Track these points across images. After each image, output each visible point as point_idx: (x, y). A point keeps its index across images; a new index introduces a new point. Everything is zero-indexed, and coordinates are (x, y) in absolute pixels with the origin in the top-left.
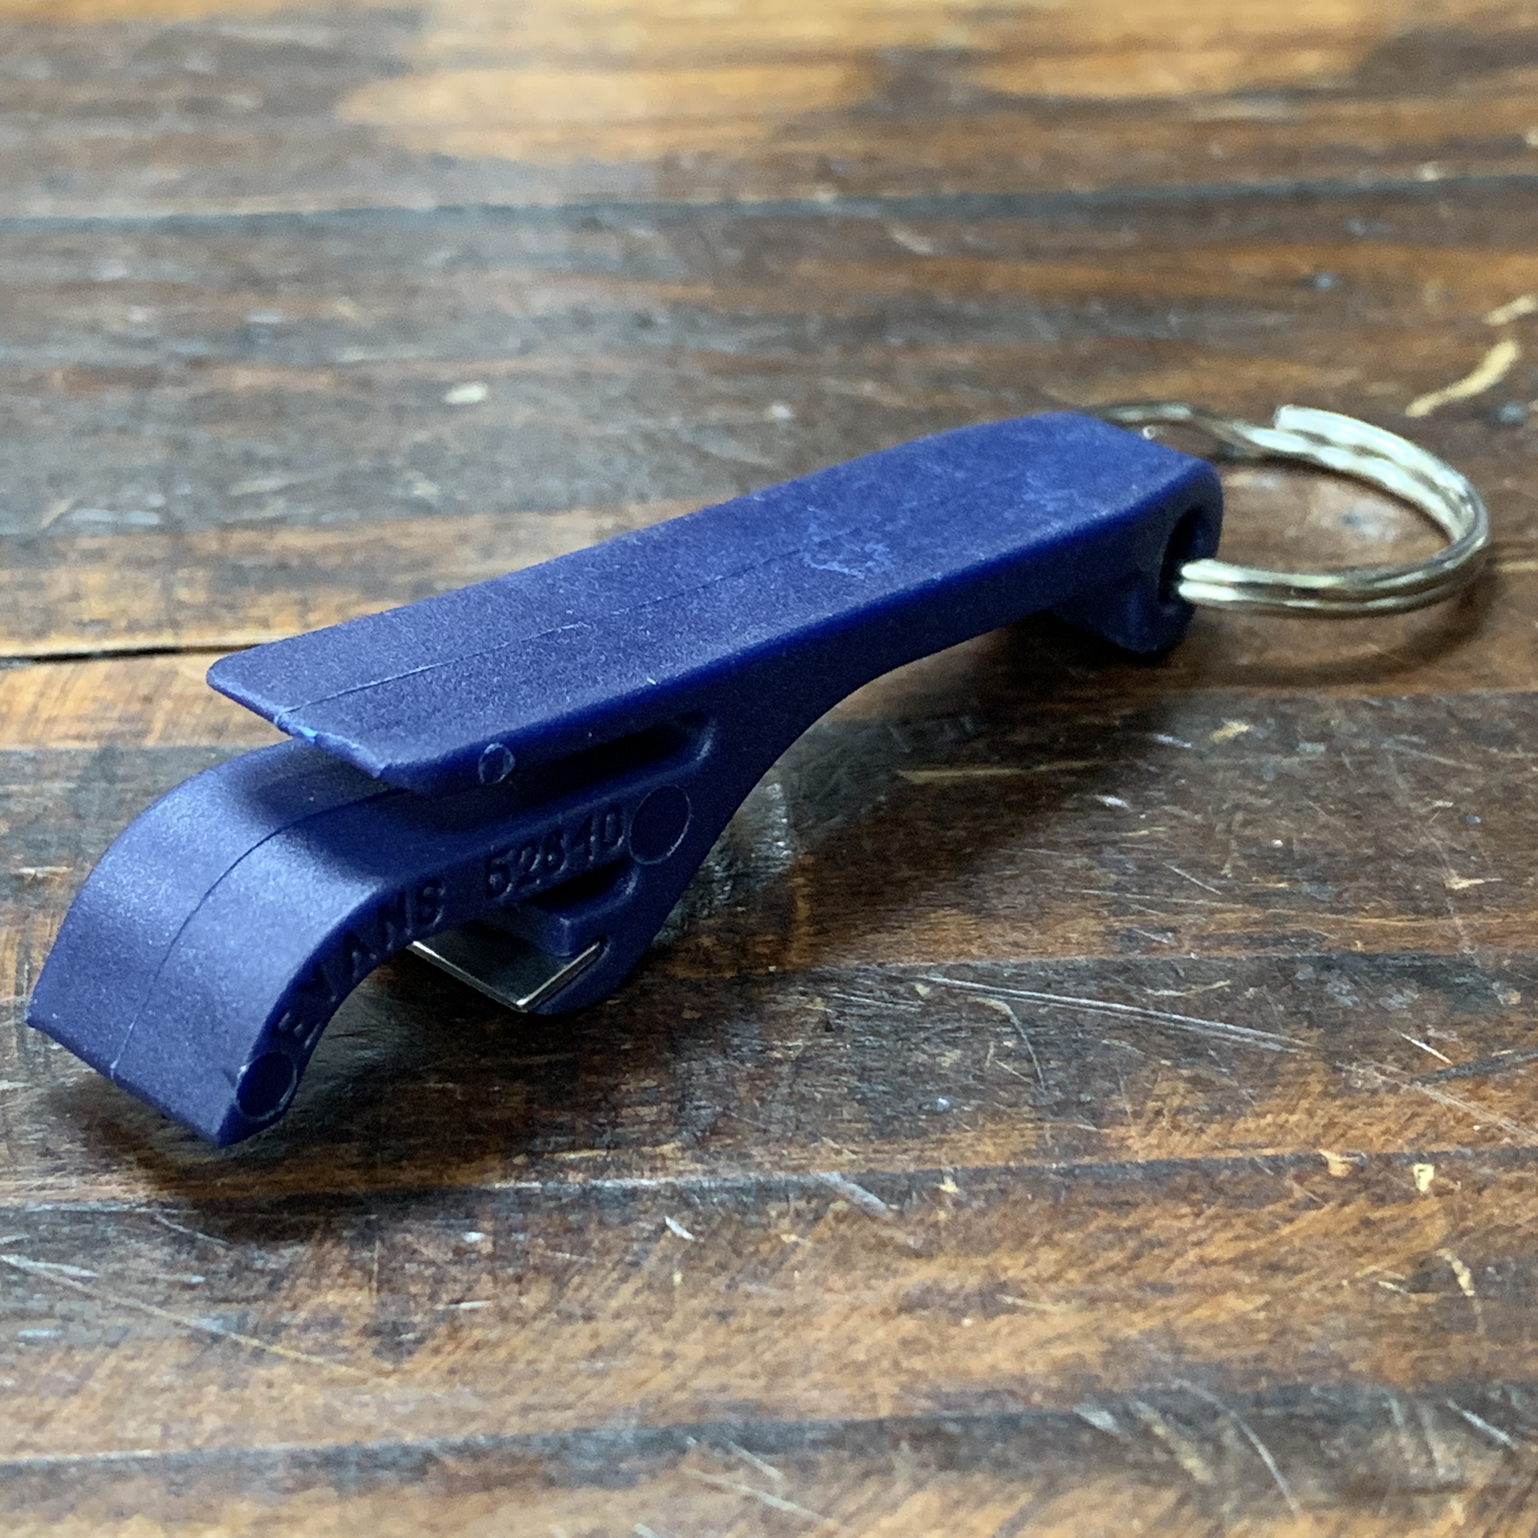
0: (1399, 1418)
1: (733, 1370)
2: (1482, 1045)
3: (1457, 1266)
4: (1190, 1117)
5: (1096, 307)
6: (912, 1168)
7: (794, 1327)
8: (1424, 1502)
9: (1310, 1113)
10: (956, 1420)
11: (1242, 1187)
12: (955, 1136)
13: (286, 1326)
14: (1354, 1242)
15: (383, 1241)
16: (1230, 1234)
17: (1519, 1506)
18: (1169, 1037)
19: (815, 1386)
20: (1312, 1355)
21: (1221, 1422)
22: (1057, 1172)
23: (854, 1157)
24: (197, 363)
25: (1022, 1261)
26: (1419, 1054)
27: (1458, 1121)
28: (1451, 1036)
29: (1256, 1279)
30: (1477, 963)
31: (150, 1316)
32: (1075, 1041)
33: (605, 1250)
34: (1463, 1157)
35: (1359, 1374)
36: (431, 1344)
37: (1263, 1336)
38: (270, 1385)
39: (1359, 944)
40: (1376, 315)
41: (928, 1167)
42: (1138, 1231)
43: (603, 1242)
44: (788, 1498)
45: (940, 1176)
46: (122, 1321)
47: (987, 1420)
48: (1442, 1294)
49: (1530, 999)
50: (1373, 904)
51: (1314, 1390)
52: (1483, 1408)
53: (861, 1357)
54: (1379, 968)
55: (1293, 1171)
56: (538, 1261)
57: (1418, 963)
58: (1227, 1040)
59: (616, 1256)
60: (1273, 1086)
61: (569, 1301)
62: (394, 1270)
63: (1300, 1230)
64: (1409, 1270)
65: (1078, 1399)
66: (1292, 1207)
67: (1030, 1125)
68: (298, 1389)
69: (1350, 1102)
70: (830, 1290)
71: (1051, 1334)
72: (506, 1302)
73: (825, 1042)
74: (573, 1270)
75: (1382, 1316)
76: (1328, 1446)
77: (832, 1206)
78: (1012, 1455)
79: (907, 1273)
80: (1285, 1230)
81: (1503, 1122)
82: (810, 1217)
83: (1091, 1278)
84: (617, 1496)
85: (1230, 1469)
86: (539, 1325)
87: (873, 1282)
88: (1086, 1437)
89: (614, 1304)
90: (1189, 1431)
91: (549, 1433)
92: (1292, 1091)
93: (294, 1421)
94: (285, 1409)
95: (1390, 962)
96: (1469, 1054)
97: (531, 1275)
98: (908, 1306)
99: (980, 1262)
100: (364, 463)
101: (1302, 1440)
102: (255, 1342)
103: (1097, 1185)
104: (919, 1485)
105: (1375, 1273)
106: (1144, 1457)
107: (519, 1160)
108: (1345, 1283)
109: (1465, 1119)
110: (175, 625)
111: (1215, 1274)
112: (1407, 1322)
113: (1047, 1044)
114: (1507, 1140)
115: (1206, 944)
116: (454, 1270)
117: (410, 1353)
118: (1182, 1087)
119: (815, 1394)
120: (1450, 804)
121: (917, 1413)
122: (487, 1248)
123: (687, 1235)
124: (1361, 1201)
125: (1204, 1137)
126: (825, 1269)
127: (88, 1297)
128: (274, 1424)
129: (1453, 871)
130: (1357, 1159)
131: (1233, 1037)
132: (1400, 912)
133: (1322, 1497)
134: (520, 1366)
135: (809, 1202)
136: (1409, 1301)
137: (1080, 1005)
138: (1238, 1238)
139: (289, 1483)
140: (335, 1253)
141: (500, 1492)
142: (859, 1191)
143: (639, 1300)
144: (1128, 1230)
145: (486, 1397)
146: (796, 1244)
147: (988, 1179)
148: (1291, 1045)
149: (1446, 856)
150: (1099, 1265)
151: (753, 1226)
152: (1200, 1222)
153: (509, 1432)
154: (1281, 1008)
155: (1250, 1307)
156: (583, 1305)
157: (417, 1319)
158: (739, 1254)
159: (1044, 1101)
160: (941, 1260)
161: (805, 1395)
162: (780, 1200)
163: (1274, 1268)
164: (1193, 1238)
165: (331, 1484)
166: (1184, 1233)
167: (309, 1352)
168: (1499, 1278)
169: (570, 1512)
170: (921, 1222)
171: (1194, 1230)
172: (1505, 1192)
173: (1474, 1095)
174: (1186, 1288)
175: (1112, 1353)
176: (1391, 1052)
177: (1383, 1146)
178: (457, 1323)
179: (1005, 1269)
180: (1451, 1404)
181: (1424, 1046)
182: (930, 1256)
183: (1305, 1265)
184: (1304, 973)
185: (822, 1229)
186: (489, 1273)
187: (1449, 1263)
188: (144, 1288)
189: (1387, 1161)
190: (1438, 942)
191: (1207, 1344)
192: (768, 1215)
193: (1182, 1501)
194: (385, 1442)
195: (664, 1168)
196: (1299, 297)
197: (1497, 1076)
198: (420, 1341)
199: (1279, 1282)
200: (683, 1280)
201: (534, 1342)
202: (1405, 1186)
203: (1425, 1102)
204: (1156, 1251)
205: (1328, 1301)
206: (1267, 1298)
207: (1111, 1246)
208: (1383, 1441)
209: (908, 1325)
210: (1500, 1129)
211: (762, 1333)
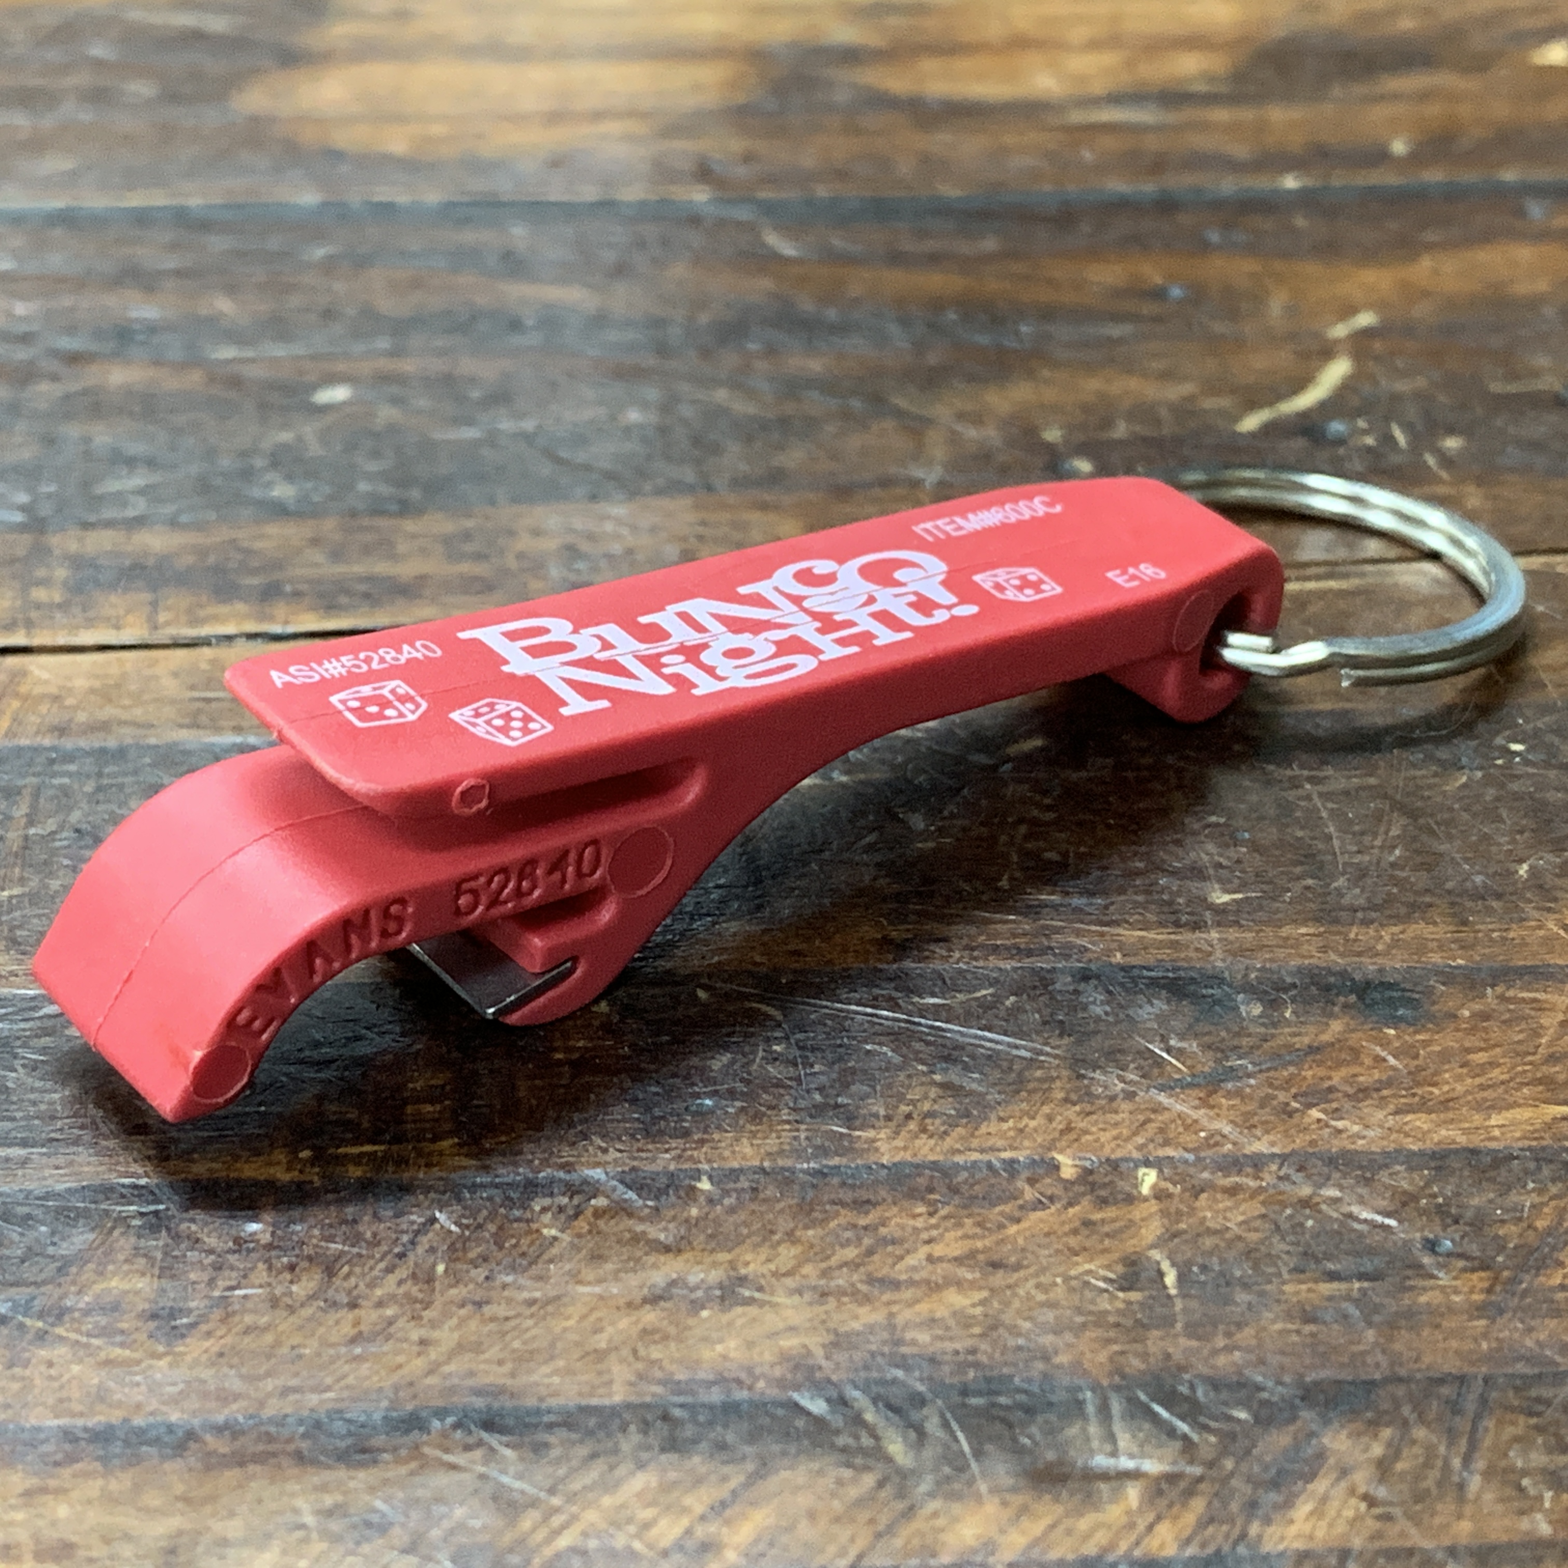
0: (1090, 1409)
1: (482, 1357)
2: (1219, 1055)
3: (1165, 1266)
4: (938, 1122)
5: (952, 316)
6: (672, 1167)
7: (544, 1318)
8: (1103, 1486)
9: (1050, 1118)
10: (682, 1406)
11: (976, 1187)
12: (716, 1136)
13: (70, 1310)
14: (1073, 1241)
15: (168, 1229)
16: (960, 1233)
17: (1190, 1493)
18: (928, 1043)
19: (556, 1372)
20: (1019, 1348)
21: (925, 1411)
22: (806, 1172)
23: (619, 1155)
24: (74, 359)
25: (763, 1257)
26: (1159, 1063)
27: (1187, 1128)
28: (1192, 1046)
29: (978, 1275)
30: (1226, 974)
32: (840, 1046)
33: (375, 1242)
34: (1186, 1162)
35: (1059, 1367)
36: (204, 1328)
37: (977, 1330)
38: (50, 1364)
39: (1119, 955)
40: (1219, 327)
41: (686, 1166)
42: (876, 1229)
43: (375, 1235)
44: (519, 1477)
45: (697, 1175)
47: (711, 1407)
48: (1147, 1293)
49: (1270, 1012)
50: (1136, 917)
51: (1017, 1380)
52: (1170, 1400)
53: (603, 1345)
54: (1133, 980)
55: (1025, 1174)
56: (312, 1252)
57: (1170, 975)
58: (983, 1047)
59: (385, 1248)
60: (1018, 1092)
61: (337, 1290)
62: (176, 1257)
63: (1025, 1229)
64: (1120, 1269)
65: (797, 1388)
66: (1021, 1207)
67: (787, 1127)
68: (76, 1369)
69: (1088, 1108)
70: (580, 1282)
71: (781, 1325)
72: (278, 1291)
73: (605, 1043)
74: (344, 1260)
75: (1091, 1313)
76: (1022, 1433)
77: (593, 1202)
78: (730, 1438)
79: (655, 1266)
80: (1013, 1229)
81: (1227, 1129)
82: (571, 1212)
83: (825, 1274)
84: (362, 1474)
85: (928, 1453)
86: (307, 1312)
87: (622, 1275)
88: (800, 1423)
89: (379, 1292)
90: (896, 1418)
91: (306, 1413)
92: (1037, 1097)
93: (69, 1399)
94: (62, 1387)
95: (1145, 973)
96: (1206, 1062)
97: (305, 1264)
98: (654, 1299)
99: (723, 1257)
100: (225, 462)
101: (998, 1427)
102: (40, 1324)
103: (843, 1184)
104: (641, 1466)
105: (1089, 1272)
106: (850, 1441)
107: (305, 1154)
108: (1059, 1280)
109: (1192, 1126)
110: (29, 625)
111: (941, 1269)
112: (1111, 1319)
113: (813, 1050)
114: (1230, 1146)
115: (976, 953)
116: (232, 1258)
117: (183, 1336)
118: (933, 1092)
119: (556, 1380)
120: (1222, 820)
121: (648, 1399)
122: (266, 1238)
123: (453, 1228)
124: (1086, 1202)
125: (948, 1139)
126: (579, 1261)
128: (51, 1401)
129: (1217, 886)
130: (1088, 1164)
131: (988, 1044)
132: (1161, 924)
133: (1010, 1481)
134: (285, 1350)
135: (571, 1198)
136: (1117, 1298)
137: (848, 1011)
138: (966, 1237)
139: (59, 1457)
140: (122, 1241)
141: (251, 1468)
142: (621, 1188)
143: (401, 1290)
144: (865, 1228)
145: (251, 1379)
146: (555, 1239)
147: (742, 1178)
148: (1041, 1053)
149: (1211, 871)
150: (833, 1261)
151: (518, 1220)
152: (933, 1221)
153: (268, 1412)
154: (1037, 1016)
155: (967, 1302)
156: (349, 1293)
157: (193, 1304)
158: (501, 1248)
159: (802, 1104)
160: (688, 1255)
161: (546, 1381)
162: (544, 1196)
163: (996, 1265)
164: (925, 1236)
165: (98, 1458)
166: (916, 1231)
167: (89, 1335)
168: (1203, 1278)
169: (316, 1489)
170: (674, 1218)
171: (927, 1229)
172: (1219, 1196)
173: (1204, 1103)
174: (911, 1283)
175: (835, 1345)
176: (1133, 1061)
177: (1113, 1151)
178: (230, 1309)
179: (747, 1264)
180: (1143, 1397)
181: (1165, 1055)
182: (680, 1251)
183: (1025, 1263)
184: (1063, 983)
185: (582, 1225)
186: (265, 1262)
187: (1158, 1263)
189: (1114, 1165)
190: (1192, 954)
191: (923, 1337)
192: (533, 1211)
193: (881, 1484)
194: (151, 1420)
195: (440, 1164)
196: (1150, 308)
197: (1230, 1085)
198: (193, 1325)
199: (999, 1278)
200: (446, 1271)
201: (300, 1328)
202: (1127, 1188)
203: (1158, 1109)
204: (890, 1248)
205: (1041, 1297)
206: (985, 1294)
207: (846, 1243)
208: (1073, 1431)
209: (650, 1316)
210: (1224, 1136)
211: (512, 1323)
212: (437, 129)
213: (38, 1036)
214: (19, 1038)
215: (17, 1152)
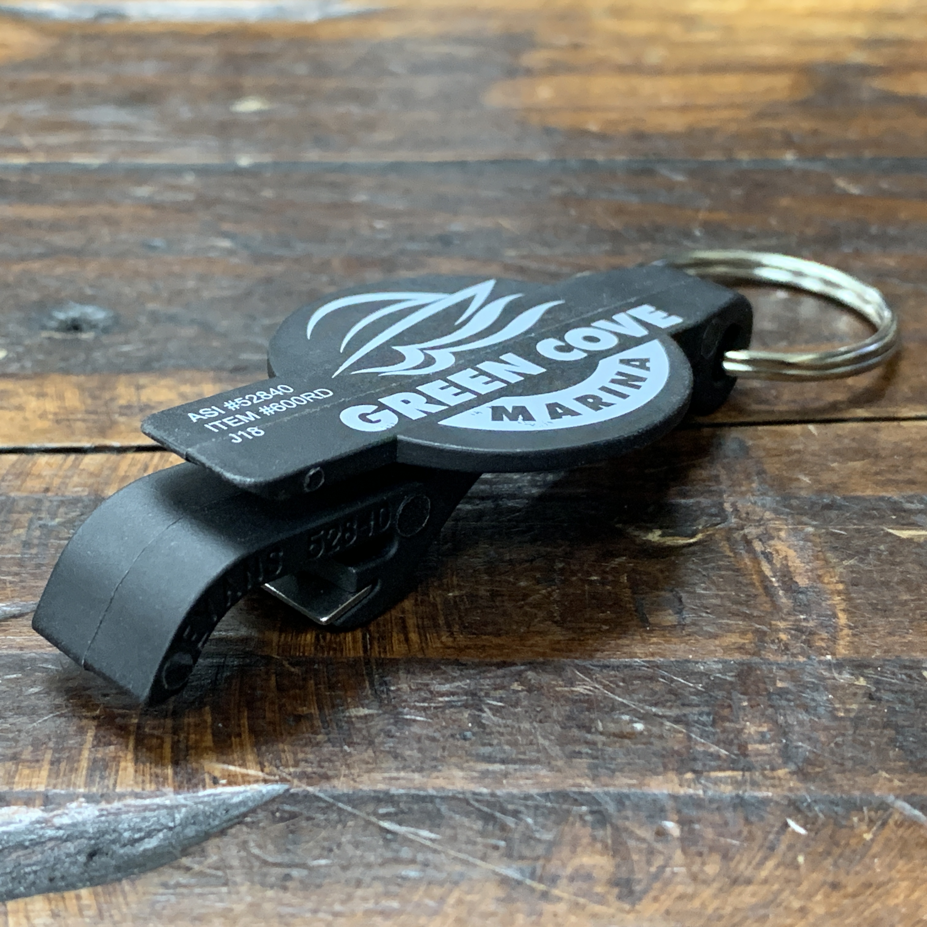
7: (880, 896)
13: (559, 877)
15: (611, 824)
23: (900, 784)
31: (475, 866)
33: (751, 838)
36: (652, 894)
43: (750, 832)
46: (459, 868)
56: (710, 843)
59: (759, 842)
62: (621, 843)
68: (573, 919)
72: (695, 868)
73: (871, 706)
74: (734, 850)
77: (892, 816)
82: (879, 823)
86: (716, 885)
89: (763, 874)
97: (707, 852)
102: (542, 887)
107: (689, 776)
116: (659, 846)
117: (640, 899)
122: (677, 832)
123: (802, 831)
126: (894, 858)
127: (435, 851)
135: (876, 813)
140: (582, 831)
142: (907, 806)
143: (778, 873)
146: (873, 841)
151: (845, 827)
157: (640, 877)
158: (837, 844)
162: (858, 811)
167: (576, 895)
178: (667, 881)
185: (887, 832)
186: (680, 849)
188: (470, 847)
192: (852, 820)
195: (781, 786)
198: (644, 891)
200: (805, 861)
201: (716, 896)
211: (860, 899)
212: (613, 116)
213: (495, 689)
214: (481, 690)
215: (497, 767)
